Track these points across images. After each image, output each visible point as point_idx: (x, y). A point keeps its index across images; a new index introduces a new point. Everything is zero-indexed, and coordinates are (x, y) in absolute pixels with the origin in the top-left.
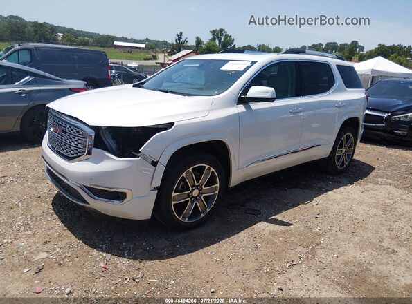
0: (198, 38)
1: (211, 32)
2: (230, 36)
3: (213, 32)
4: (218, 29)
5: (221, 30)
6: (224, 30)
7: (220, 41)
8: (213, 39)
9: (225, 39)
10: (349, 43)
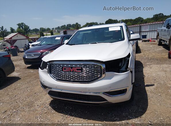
0: (11, 28)
1: (17, 25)
2: (27, 26)
3: (19, 25)
4: (20, 23)
5: (22, 23)
6: (23, 23)
7: (23, 28)
8: (19, 28)
9: (25, 27)
10: (75, 24)
